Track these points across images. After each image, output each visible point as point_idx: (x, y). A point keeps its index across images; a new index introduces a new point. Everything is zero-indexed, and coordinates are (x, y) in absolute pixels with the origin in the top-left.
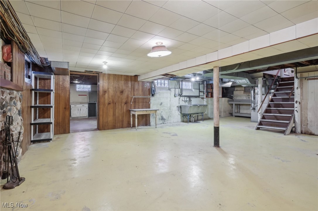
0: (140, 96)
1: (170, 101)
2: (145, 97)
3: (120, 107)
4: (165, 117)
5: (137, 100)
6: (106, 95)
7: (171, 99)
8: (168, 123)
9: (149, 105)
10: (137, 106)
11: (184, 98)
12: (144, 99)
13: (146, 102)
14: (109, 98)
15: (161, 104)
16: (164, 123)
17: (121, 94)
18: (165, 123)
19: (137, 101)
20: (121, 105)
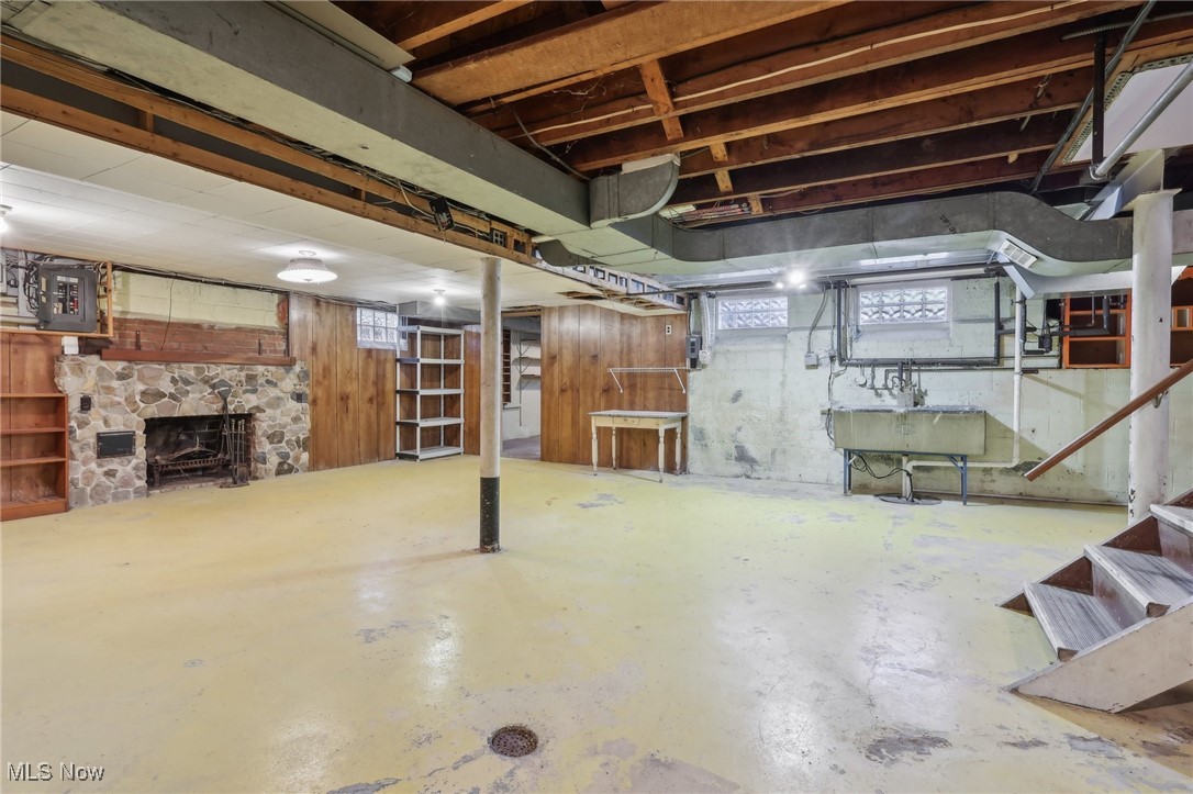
0: (651, 365)
1: (783, 384)
2: (667, 369)
3: (589, 400)
4: (753, 451)
5: (638, 380)
6: (556, 365)
7: (785, 376)
8: (769, 478)
9: (685, 398)
10: (639, 400)
11: (868, 370)
12: (662, 376)
13: (671, 389)
14: (562, 375)
15: (737, 397)
16: (748, 477)
17: (593, 363)
18: (754, 475)
19: (639, 385)
20: (593, 395)
